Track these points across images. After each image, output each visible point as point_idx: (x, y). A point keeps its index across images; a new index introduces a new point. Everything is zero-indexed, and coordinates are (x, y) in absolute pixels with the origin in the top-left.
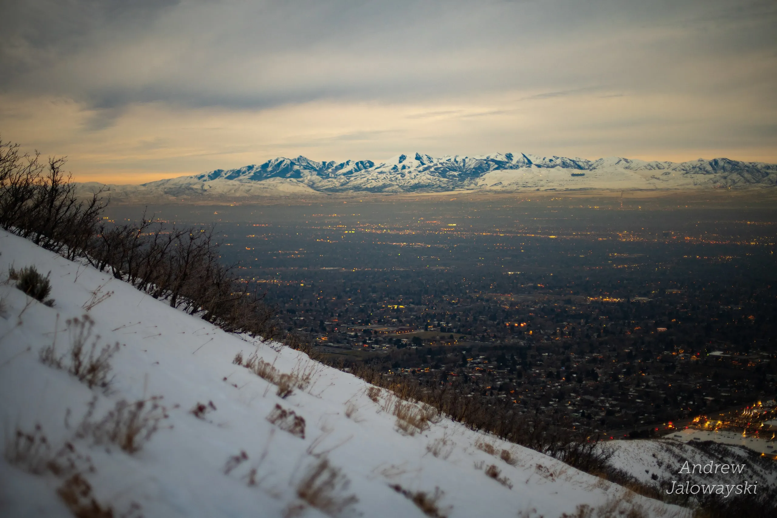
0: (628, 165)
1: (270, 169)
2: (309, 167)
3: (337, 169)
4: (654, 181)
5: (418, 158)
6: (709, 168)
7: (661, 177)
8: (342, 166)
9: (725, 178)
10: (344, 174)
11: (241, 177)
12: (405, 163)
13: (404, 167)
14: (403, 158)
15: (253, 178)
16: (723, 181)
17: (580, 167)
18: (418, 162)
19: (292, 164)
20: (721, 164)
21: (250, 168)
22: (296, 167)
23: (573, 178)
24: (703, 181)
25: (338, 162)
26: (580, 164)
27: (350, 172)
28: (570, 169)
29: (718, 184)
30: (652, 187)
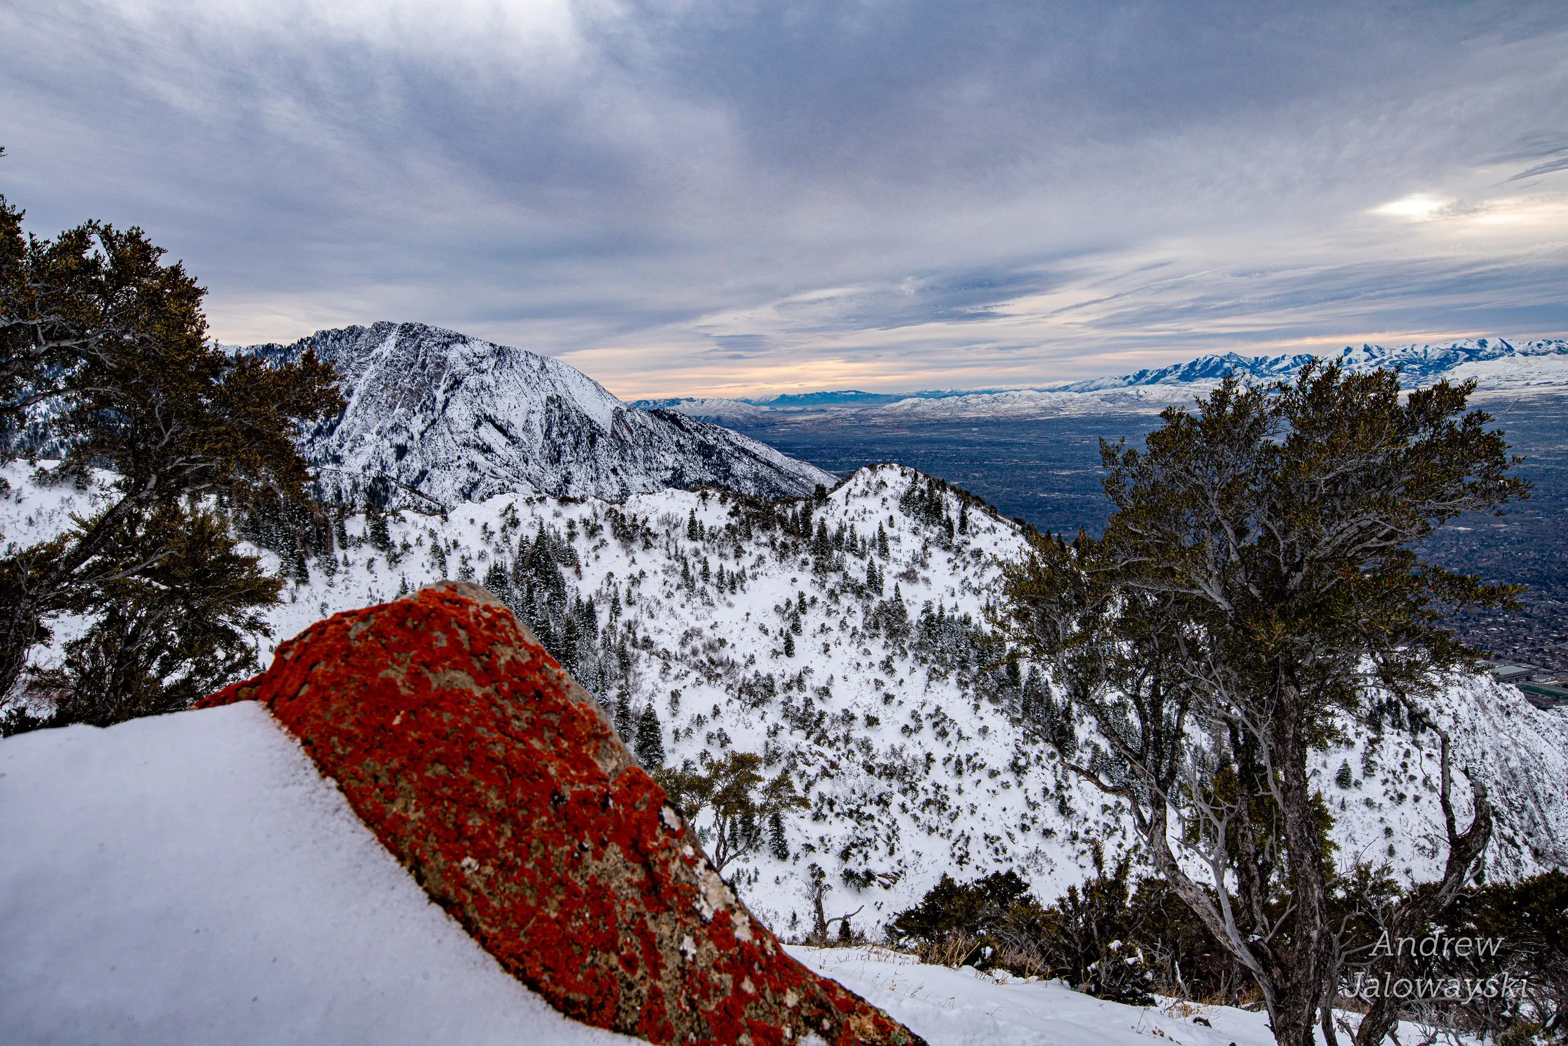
1: (1198, 368)
2: (1240, 363)
3: (1272, 364)
5: (1367, 349)
8: (1277, 361)
10: (1280, 370)
11: (1168, 377)
12: (1350, 355)
13: (1350, 361)
14: (1348, 350)
15: (1181, 378)
18: (1367, 355)
19: (1222, 361)
21: (1177, 367)
22: (1227, 365)
25: (1272, 358)
27: (1287, 368)
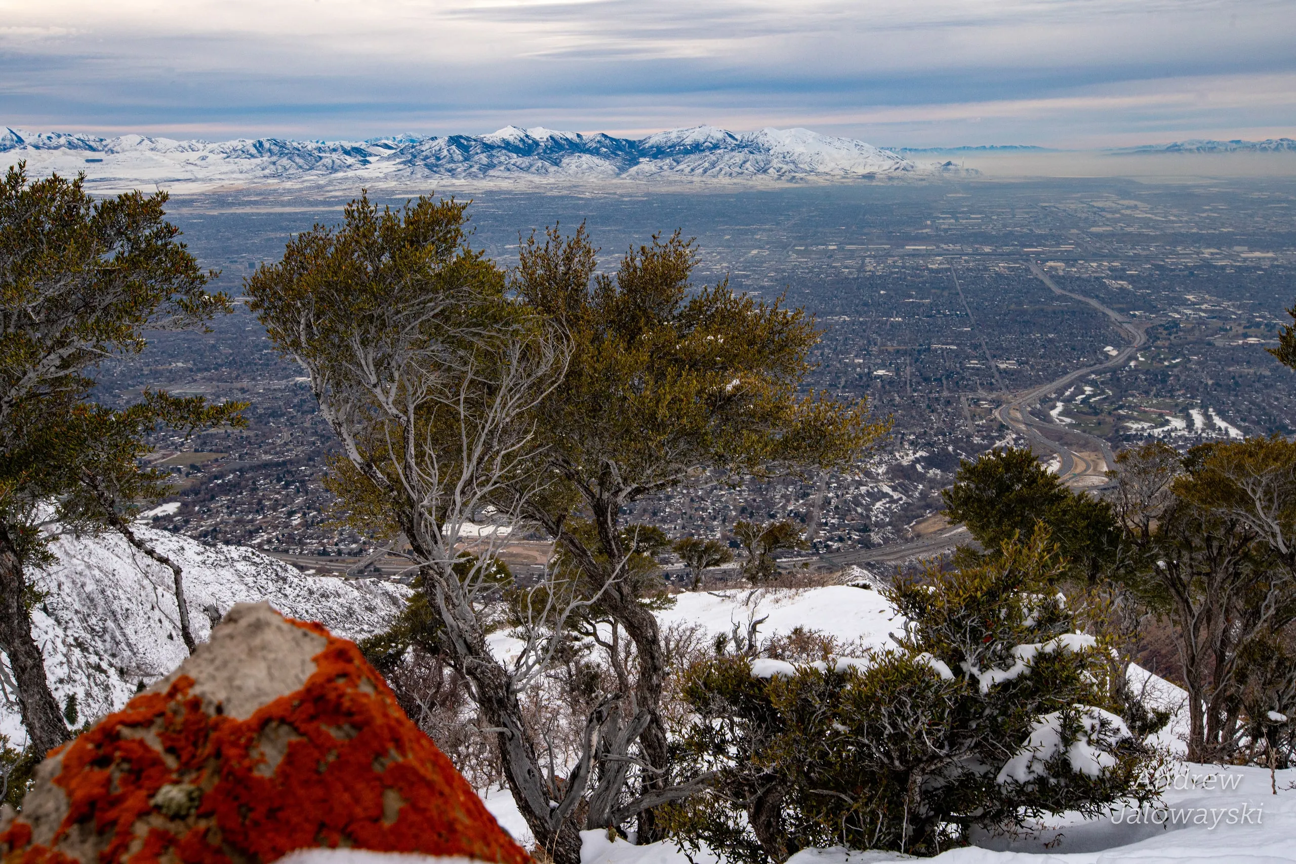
0: (153, 146)
4: (190, 167)
6: (253, 151)
7: (198, 162)
9: (274, 163)
16: (272, 166)
17: (92, 149)
20: (267, 145)
23: (88, 165)
24: (249, 167)
26: (92, 144)
28: (79, 150)
29: (267, 172)
30: (188, 176)
